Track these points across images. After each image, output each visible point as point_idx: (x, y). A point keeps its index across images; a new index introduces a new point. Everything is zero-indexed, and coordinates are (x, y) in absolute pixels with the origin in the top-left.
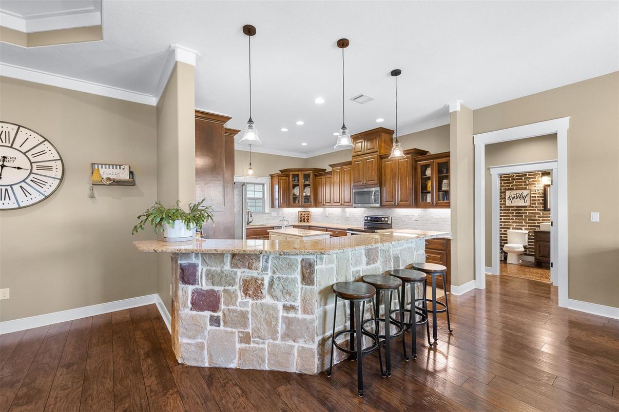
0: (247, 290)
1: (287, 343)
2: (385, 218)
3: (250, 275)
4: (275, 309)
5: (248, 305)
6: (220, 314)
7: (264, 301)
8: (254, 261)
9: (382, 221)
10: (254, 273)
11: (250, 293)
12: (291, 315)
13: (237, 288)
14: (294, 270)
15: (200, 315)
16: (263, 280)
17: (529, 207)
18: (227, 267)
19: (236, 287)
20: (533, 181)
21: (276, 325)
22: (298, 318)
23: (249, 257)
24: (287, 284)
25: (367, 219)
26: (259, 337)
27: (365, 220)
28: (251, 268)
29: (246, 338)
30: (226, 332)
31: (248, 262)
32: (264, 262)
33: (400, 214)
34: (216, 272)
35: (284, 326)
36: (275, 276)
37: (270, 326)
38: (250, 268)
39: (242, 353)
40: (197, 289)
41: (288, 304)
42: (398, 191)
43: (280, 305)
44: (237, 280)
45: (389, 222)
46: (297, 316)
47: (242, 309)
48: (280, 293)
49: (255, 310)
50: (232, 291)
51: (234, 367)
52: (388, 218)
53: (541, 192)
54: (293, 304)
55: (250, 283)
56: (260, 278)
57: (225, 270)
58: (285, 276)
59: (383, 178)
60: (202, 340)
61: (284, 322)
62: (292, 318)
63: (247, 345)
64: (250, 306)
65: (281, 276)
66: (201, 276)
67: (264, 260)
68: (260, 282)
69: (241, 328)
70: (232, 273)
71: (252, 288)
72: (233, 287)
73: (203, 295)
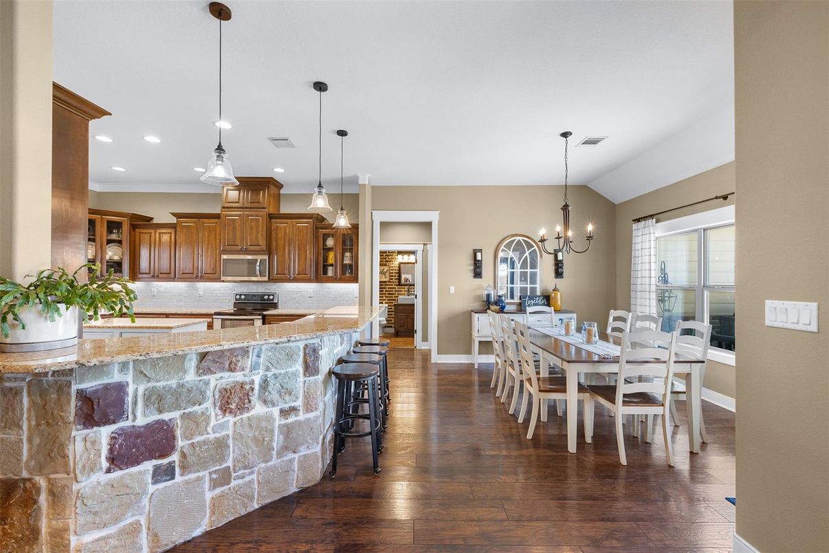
0: (228, 403)
1: (285, 458)
2: (269, 296)
3: (231, 380)
4: (269, 418)
5: (228, 426)
6: (175, 457)
7: (252, 413)
8: (240, 358)
9: (265, 300)
10: (238, 377)
11: (233, 406)
12: (292, 419)
13: (209, 406)
14: (295, 361)
15: (130, 475)
16: (252, 382)
17: (389, 282)
18: (191, 377)
19: (208, 404)
20: (391, 258)
21: (271, 440)
22: (300, 421)
23: (232, 354)
24: (286, 381)
25: (240, 298)
26: (245, 468)
27: (236, 299)
28: (235, 369)
29: (224, 478)
30: (187, 482)
31: (228, 362)
32: (254, 357)
33: (290, 290)
34: (167, 389)
35: (282, 437)
36: (269, 374)
37: (262, 444)
38: (231, 370)
39: (216, 504)
40: (122, 429)
41: (286, 406)
42: (294, 261)
43: (275, 411)
44: (209, 393)
45: (275, 301)
46: (298, 418)
47: (217, 435)
48: (277, 395)
49: (239, 430)
50: (200, 412)
51: (200, 534)
52: (273, 295)
53: (397, 268)
54: (292, 404)
55: (233, 391)
56: (248, 381)
57: (187, 382)
58: (283, 371)
59: (274, 244)
60: (136, 518)
61: (281, 432)
62: (292, 423)
63: (226, 487)
64: (230, 428)
65: (277, 372)
66: (135, 403)
67: (255, 354)
68: (248, 387)
69: (215, 466)
70: (201, 382)
71: (235, 400)
72: (202, 406)
73: (138, 436)
